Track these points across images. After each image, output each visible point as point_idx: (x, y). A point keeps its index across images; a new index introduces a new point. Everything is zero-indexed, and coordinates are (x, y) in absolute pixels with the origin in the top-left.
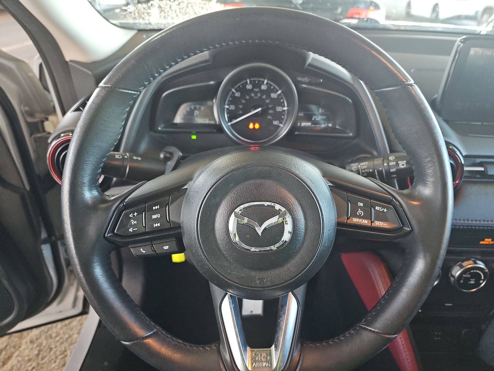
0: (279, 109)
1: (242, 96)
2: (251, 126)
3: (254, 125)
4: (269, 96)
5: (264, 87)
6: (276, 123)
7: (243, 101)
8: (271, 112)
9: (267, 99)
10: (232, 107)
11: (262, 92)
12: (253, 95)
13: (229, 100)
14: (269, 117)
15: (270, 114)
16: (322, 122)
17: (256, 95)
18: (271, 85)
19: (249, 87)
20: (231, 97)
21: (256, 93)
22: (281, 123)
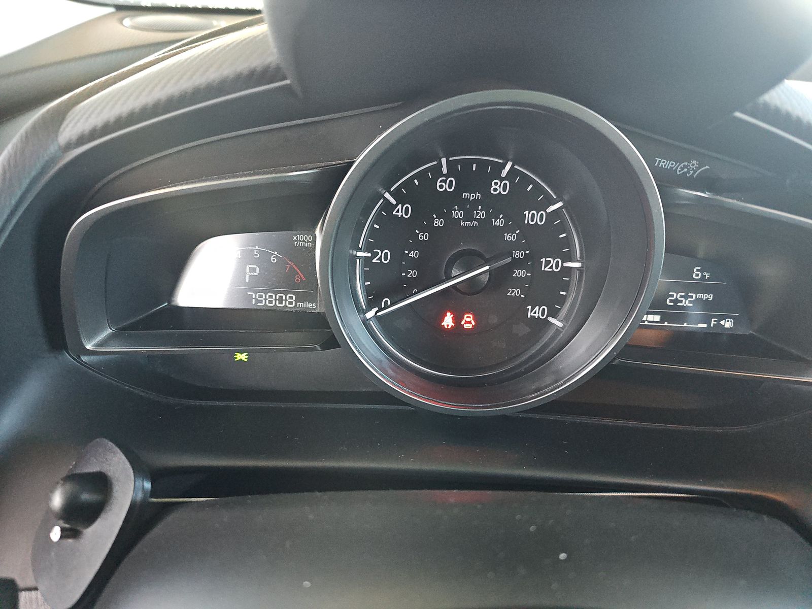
0: (551, 265)
1: (420, 219)
2: (448, 321)
3: (457, 320)
4: (516, 221)
5: (498, 188)
6: (536, 312)
7: (423, 237)
8: (520, 273)
9: (507, 229)
10: (383, 256)
11: (493, 204)
12: (457, 214)
13: (372, 232)
14: (516, 292)
15: (519, 282)
16: (697, 312)
17: (469, 217)
18: (527, 180)
19: (444, 185)
20: (378, 219)
21: (469, 209)
22: (554, 313)
